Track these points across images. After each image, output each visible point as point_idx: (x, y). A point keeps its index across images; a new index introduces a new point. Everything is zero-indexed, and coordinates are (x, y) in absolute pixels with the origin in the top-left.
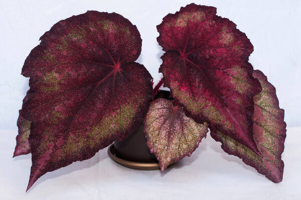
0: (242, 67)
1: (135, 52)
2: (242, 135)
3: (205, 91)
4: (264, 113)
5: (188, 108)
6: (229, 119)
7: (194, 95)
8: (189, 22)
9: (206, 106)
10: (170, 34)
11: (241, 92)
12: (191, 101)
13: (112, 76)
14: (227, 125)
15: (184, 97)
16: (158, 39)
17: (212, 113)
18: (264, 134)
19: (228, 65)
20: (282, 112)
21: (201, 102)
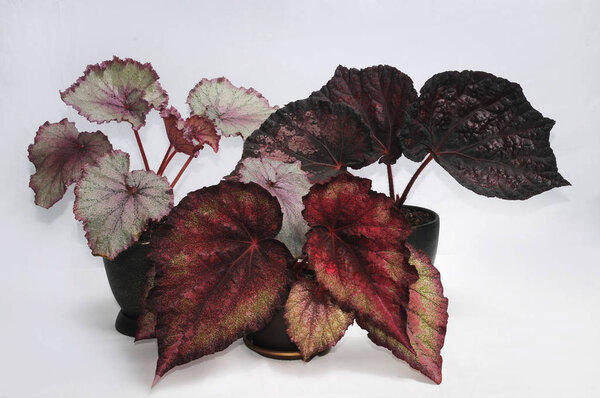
0: (398, 251)
1: (275, 227)
2: (395, 328)
3: (354, 275)
4: (423, 301)
5: (334, 294)
6: (381, 308)
7: (342, 279)
8: (339, 194)
9: (355, 292)
10: (317, 207)
11: (396, 279)
12: (338, 286)
13: (248, 254)
14: (378, 316)
15: (330, 281)
16: (303, 212)
17: (361, 301)
18: (421, 324)
19: (383, 247)
20: (446, 302)
21: (350, 287)
